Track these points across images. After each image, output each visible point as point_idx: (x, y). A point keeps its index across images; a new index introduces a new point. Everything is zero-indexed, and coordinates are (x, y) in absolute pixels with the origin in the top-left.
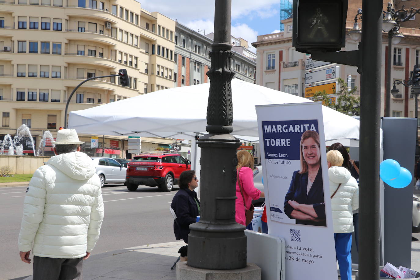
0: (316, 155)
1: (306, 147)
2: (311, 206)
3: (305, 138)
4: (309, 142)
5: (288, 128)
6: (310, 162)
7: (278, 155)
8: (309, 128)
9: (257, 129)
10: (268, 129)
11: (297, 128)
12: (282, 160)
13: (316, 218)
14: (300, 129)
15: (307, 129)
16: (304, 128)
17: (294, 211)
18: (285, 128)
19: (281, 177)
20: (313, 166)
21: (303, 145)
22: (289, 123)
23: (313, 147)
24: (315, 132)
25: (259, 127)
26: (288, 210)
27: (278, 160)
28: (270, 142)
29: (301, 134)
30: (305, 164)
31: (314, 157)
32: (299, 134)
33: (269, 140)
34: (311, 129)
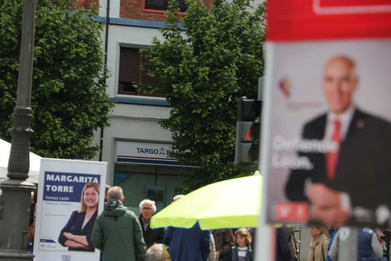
0: (95, 200)
1: (87, 194)
2: (84, 237)
3: (88, 187)
4: (91, 190)
5: (73, 178)
6: (89, 204)
7: (59, 198)
8: (92, 180)
9: (38, 177)
10: (50, 178)
11: (82, 179)
12: (62, 202)
13: (87, 246)
14: (84, 180)
15: (90, 181)
16: (88, 180)
17: (68, 241)
18: (70, 178)
19: (60, 215)
20: (91, 208)
21: (85, 192)
22: (73, 175)
23: (93, 194)
24: (97, 183)
25: (40, 175)
26: (63, 240)
27: (58, 202)
28: (50, 188)
29: (84, 184)
30: (85, 206)
31: (93, 201)
32: (83, 184)
33: (50, 186)
34: (94, 181)
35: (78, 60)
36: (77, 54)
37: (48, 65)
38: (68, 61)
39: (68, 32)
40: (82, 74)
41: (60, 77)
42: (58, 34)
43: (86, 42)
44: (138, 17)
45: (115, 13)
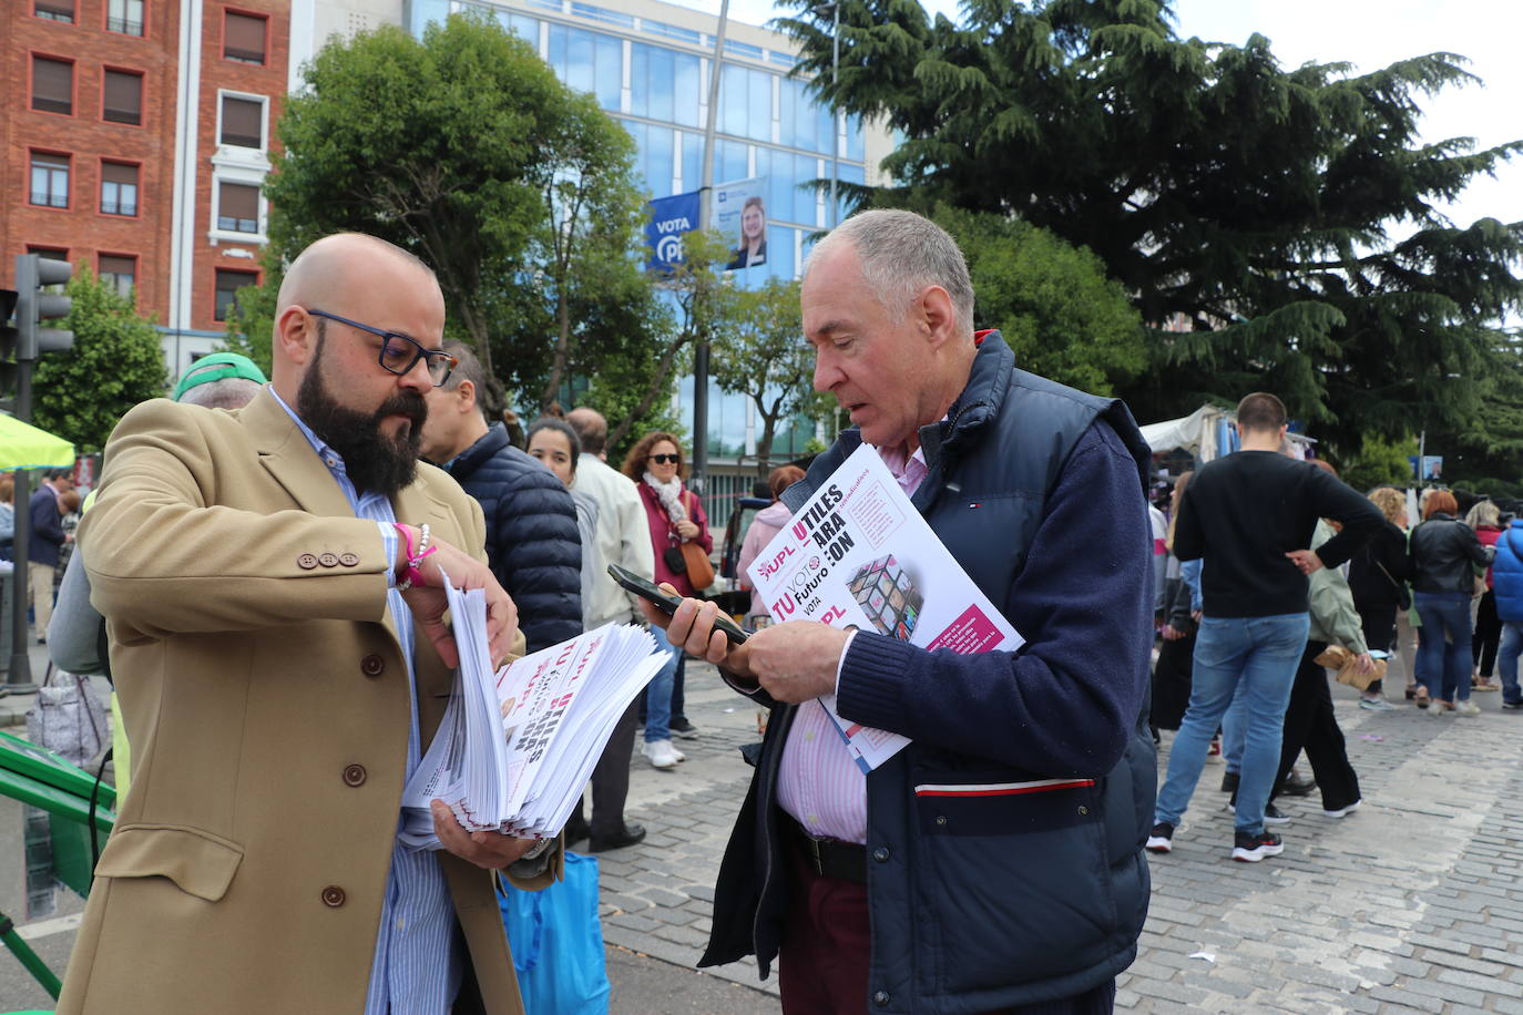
35: (136, 364)
36: (135, 358)
37: (109, 369)
38: (127, 364)
39: (126, 338)
40: (141, 377)
41: (119, 379)
42: (117, 340)
43: (144, 346)
44: (207, 328)
45: (186, 325)
